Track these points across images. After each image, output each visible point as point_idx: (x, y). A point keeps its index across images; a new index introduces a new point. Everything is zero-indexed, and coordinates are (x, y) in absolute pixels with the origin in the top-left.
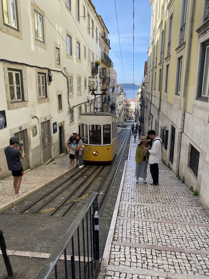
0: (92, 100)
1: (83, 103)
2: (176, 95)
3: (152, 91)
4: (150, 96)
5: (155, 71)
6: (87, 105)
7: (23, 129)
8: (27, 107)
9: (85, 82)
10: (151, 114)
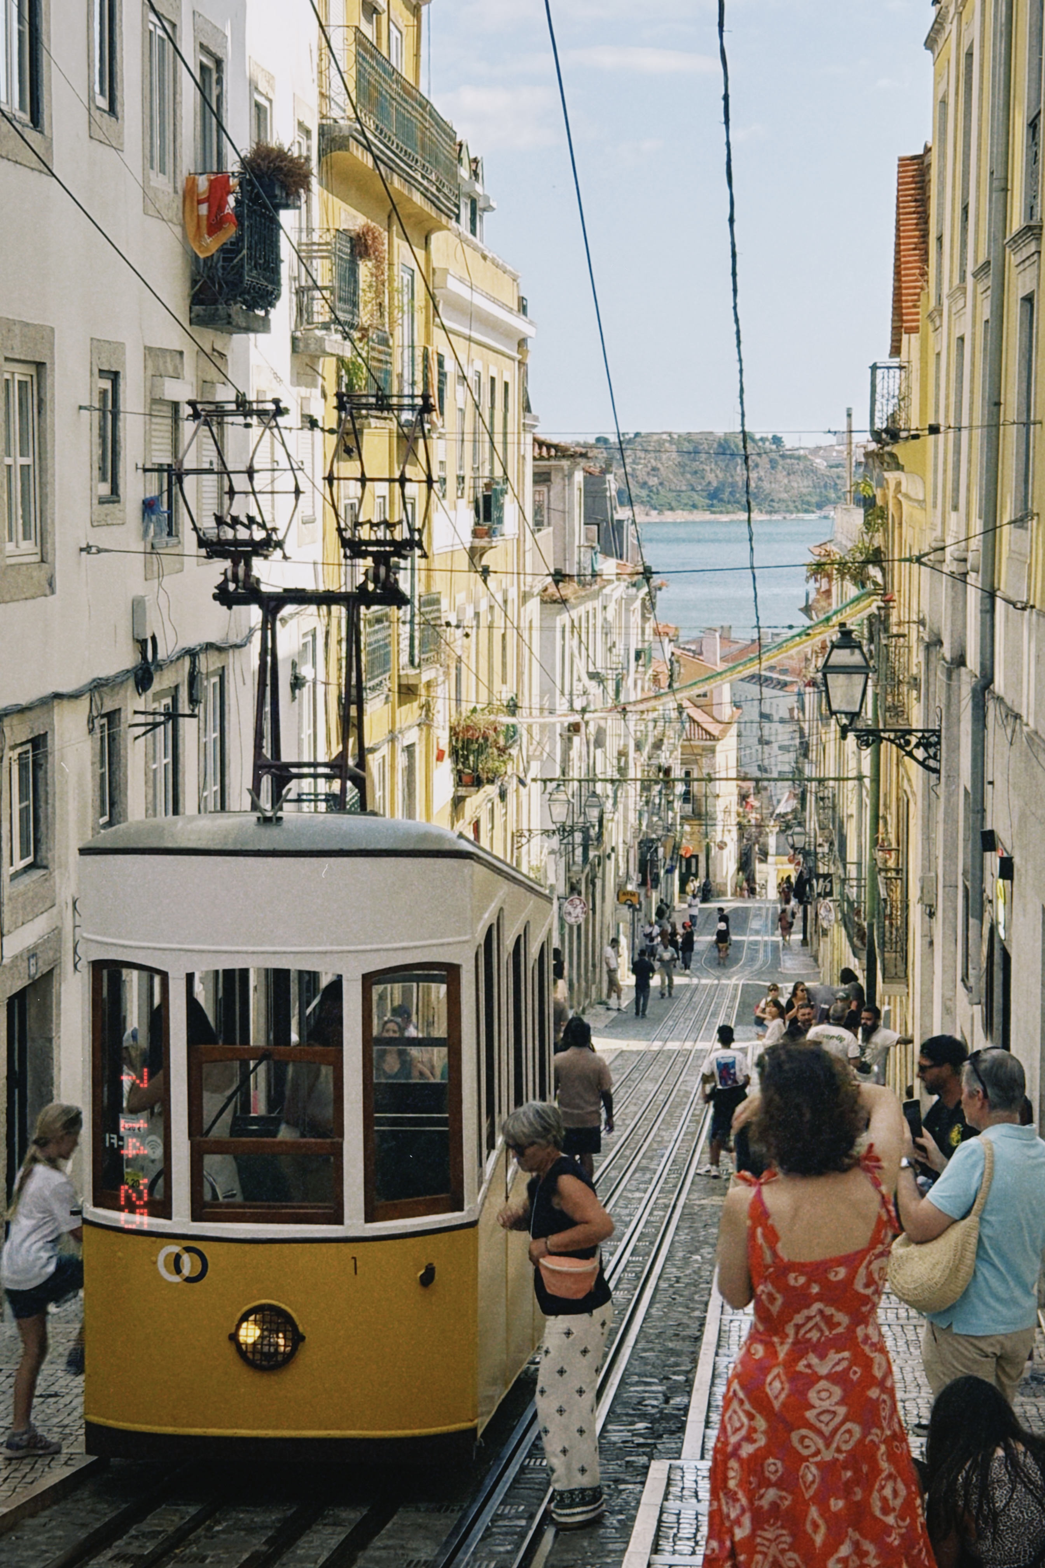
0: (192, 654)
3: (991, 530)
4: (973, 597)
6: (128, 717)
9: (109, 409)
10: (988, 841)
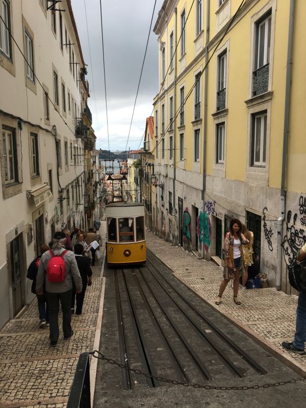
1: (70, 184)
2: (251, 168)
3: (175, 162)
4: (171, 169)
5: (178, 133)
6: (74, 186)
7: (19, 233)
8: (21, 192)
9: (71, 148)
